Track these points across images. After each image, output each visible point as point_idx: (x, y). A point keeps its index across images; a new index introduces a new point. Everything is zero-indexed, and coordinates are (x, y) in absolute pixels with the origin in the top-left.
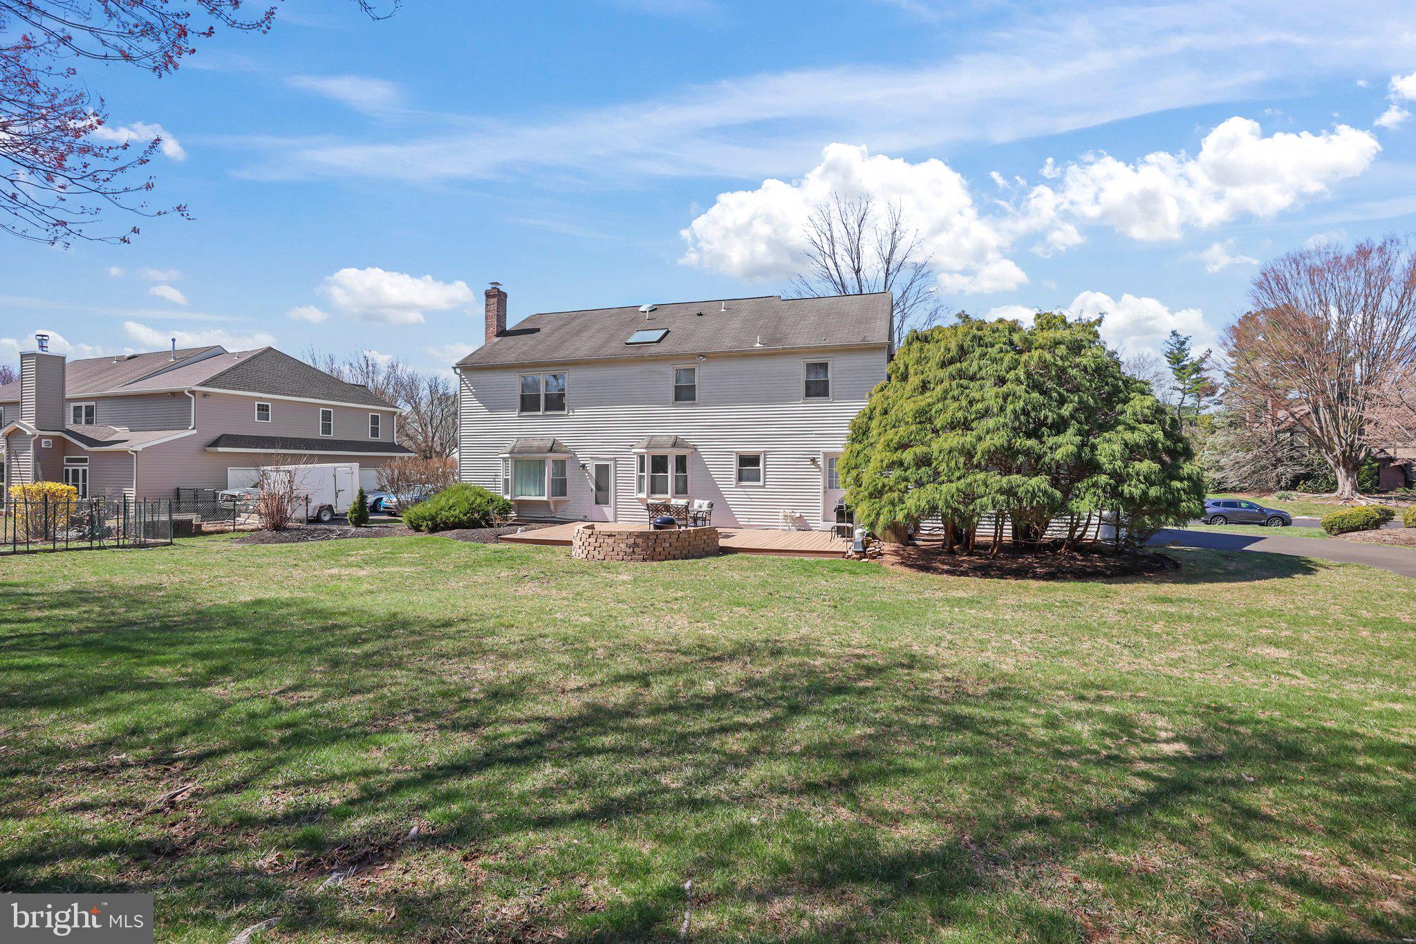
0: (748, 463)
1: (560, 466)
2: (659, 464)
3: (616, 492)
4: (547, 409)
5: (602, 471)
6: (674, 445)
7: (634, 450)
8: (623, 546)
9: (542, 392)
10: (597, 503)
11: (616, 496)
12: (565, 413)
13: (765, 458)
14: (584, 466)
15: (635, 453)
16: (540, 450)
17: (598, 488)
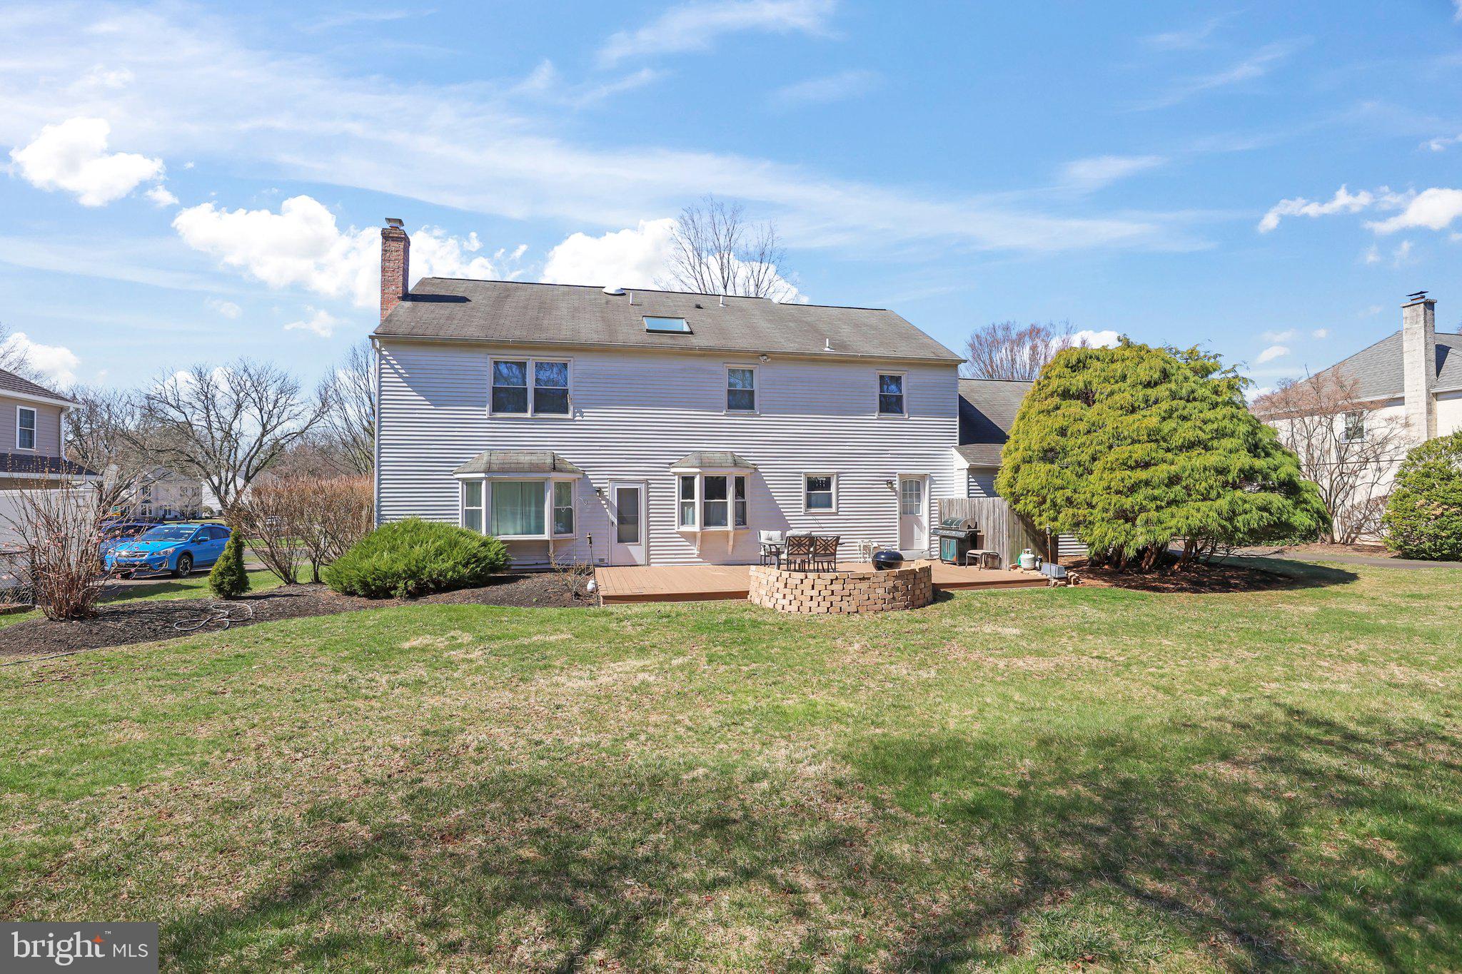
0: (818, 486)
1: (563, 490)
2: (715, 487)
3: (648, 526)
4: (536, 410)
5: (628, 498)
6: (736, 464)
7: (673, 470)
8: (880, 591)
9: (531, 385)
10: (620, 540)
11: (648, 530)
12: (570, 416)
13: (838, 481)
14: (599, 490)
15: (675, 474)
16: (535, 468)
17: (621, 520)
